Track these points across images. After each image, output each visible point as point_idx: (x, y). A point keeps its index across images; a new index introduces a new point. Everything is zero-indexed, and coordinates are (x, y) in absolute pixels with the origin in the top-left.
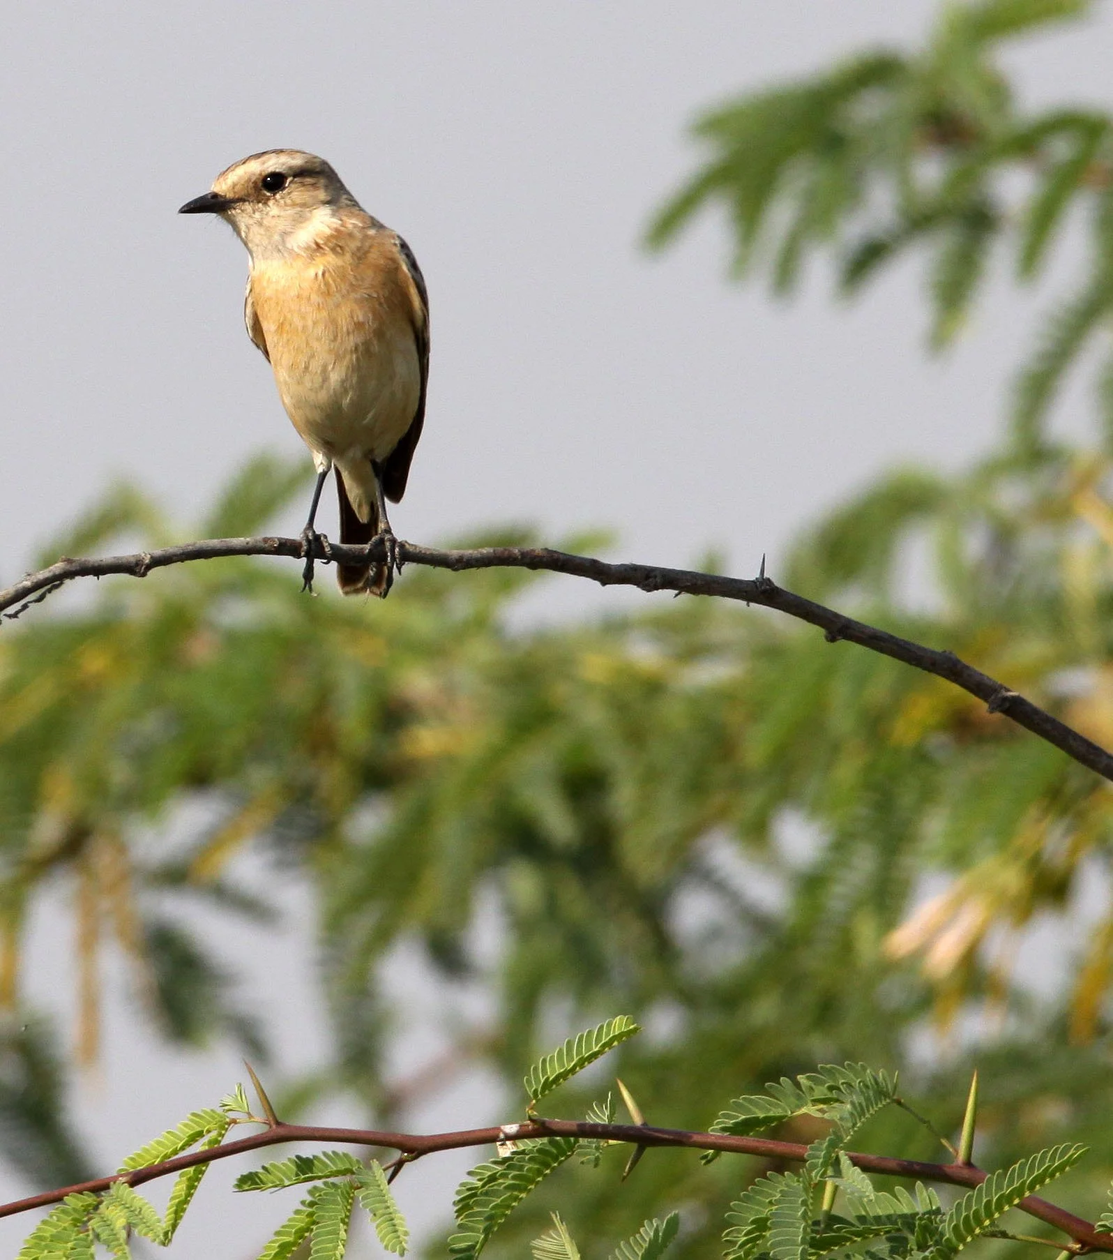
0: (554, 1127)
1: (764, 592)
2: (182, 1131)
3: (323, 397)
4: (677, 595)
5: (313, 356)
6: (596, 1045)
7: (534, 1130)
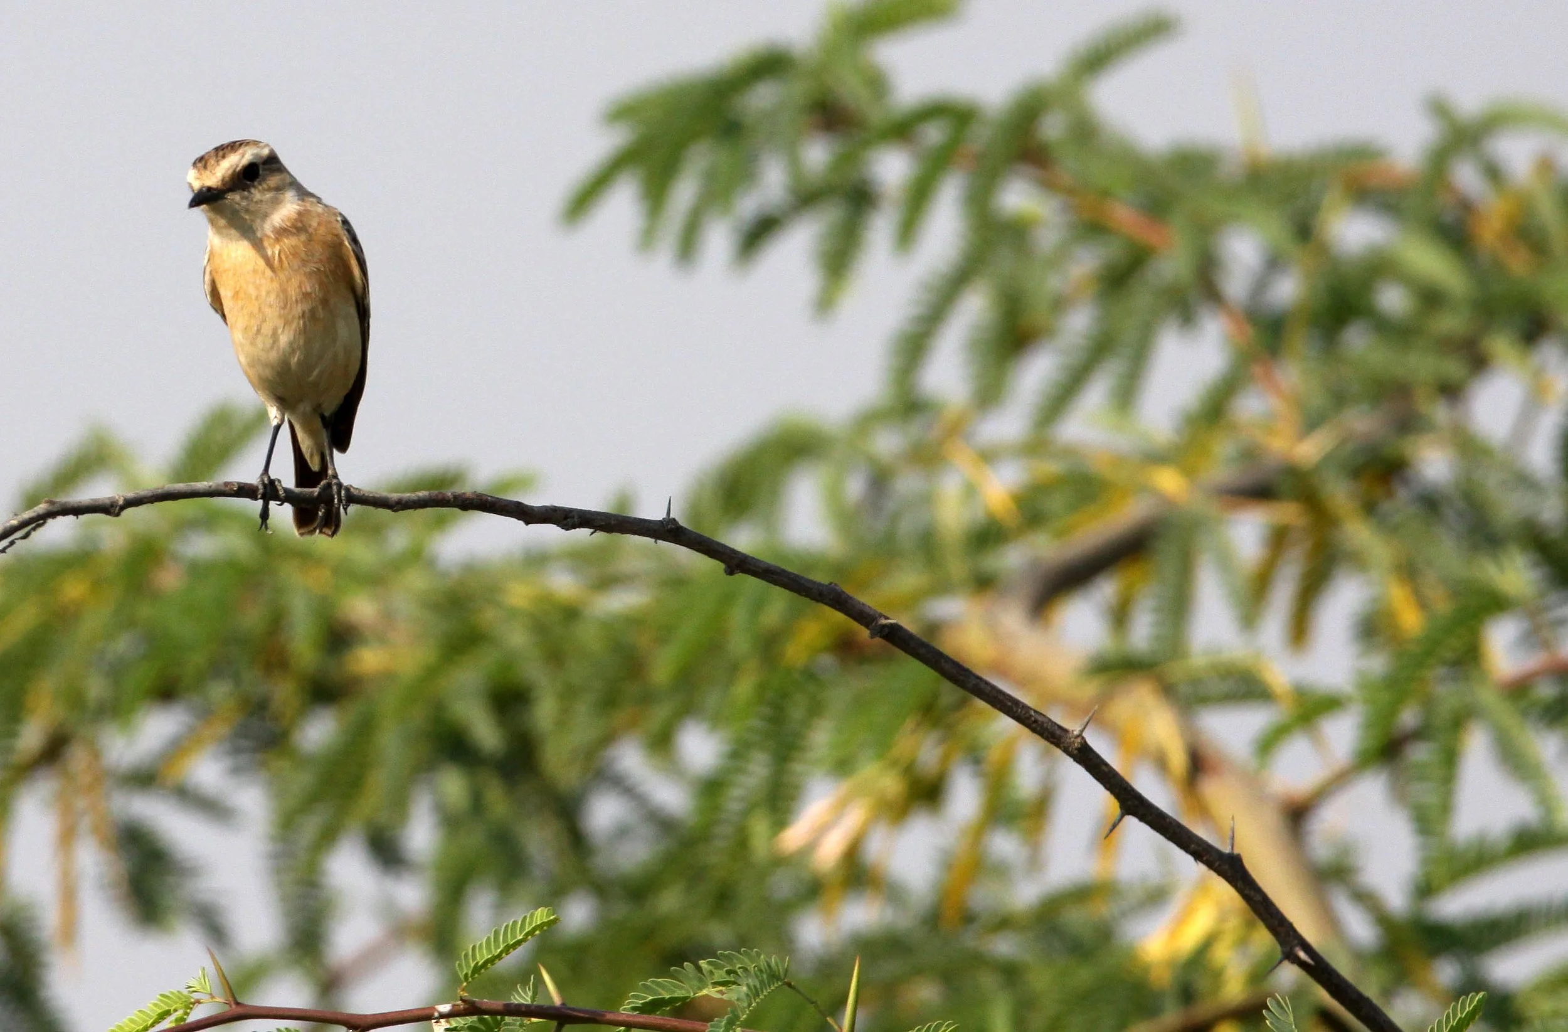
0: (484, 1007)
1: (670, 531)
2: (152, 1010)
3: (273, 356)
4: (592, 533)
5: (264, 321)
6: (521, 933)
7: (465, 1009)
